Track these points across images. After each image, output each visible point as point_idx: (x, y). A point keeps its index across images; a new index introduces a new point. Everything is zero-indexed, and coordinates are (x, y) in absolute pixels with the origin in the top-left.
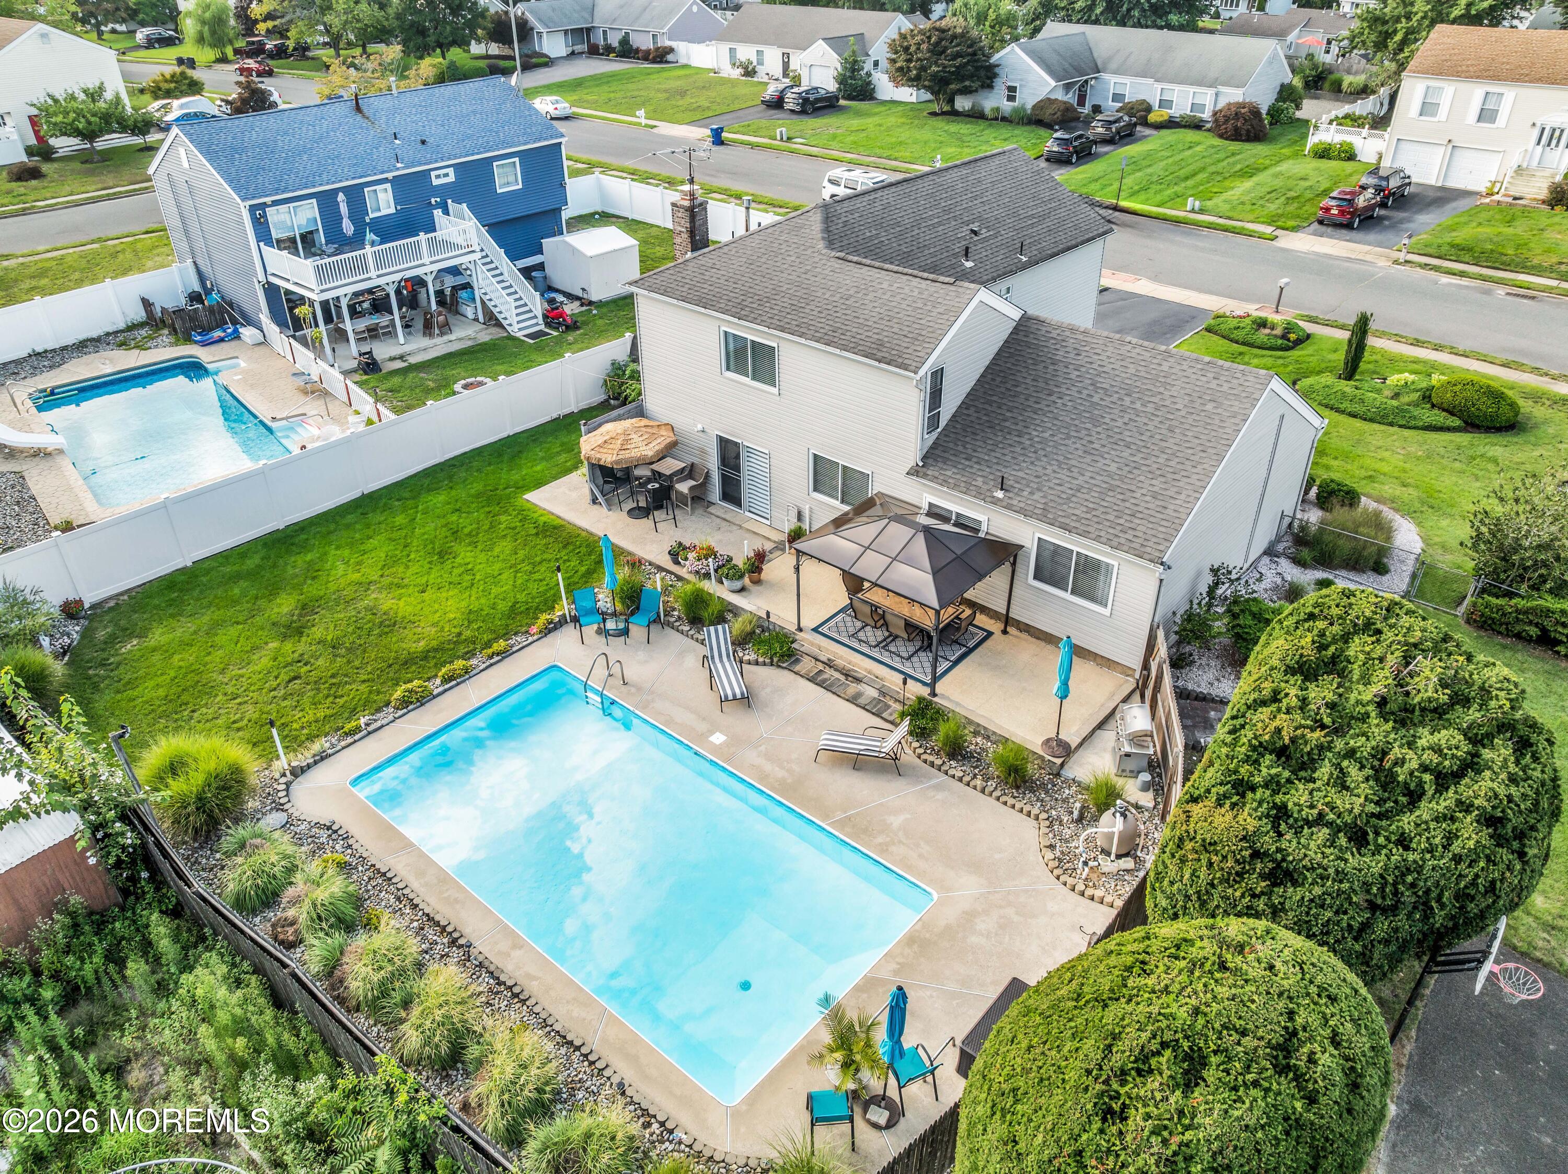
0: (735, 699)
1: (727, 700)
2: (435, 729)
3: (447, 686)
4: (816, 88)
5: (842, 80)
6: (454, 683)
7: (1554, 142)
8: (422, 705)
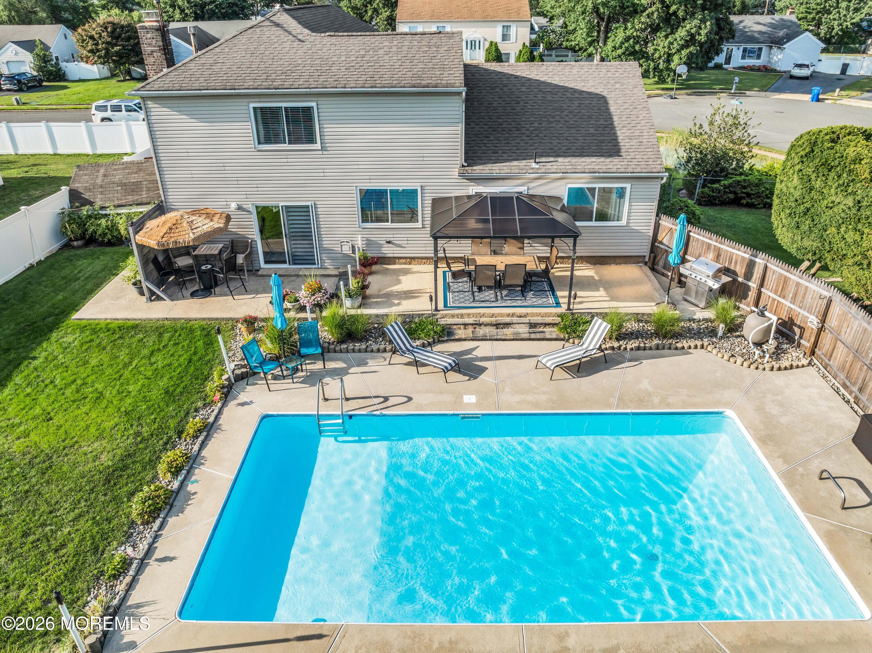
0: (452, 368)
1: (448, 371)
2: (216, 518)
3: (180, 478)
4: (24, 73)
5: (40, 69)
6: (184, 472)
7: (473, 47)
8: (171, 506)
